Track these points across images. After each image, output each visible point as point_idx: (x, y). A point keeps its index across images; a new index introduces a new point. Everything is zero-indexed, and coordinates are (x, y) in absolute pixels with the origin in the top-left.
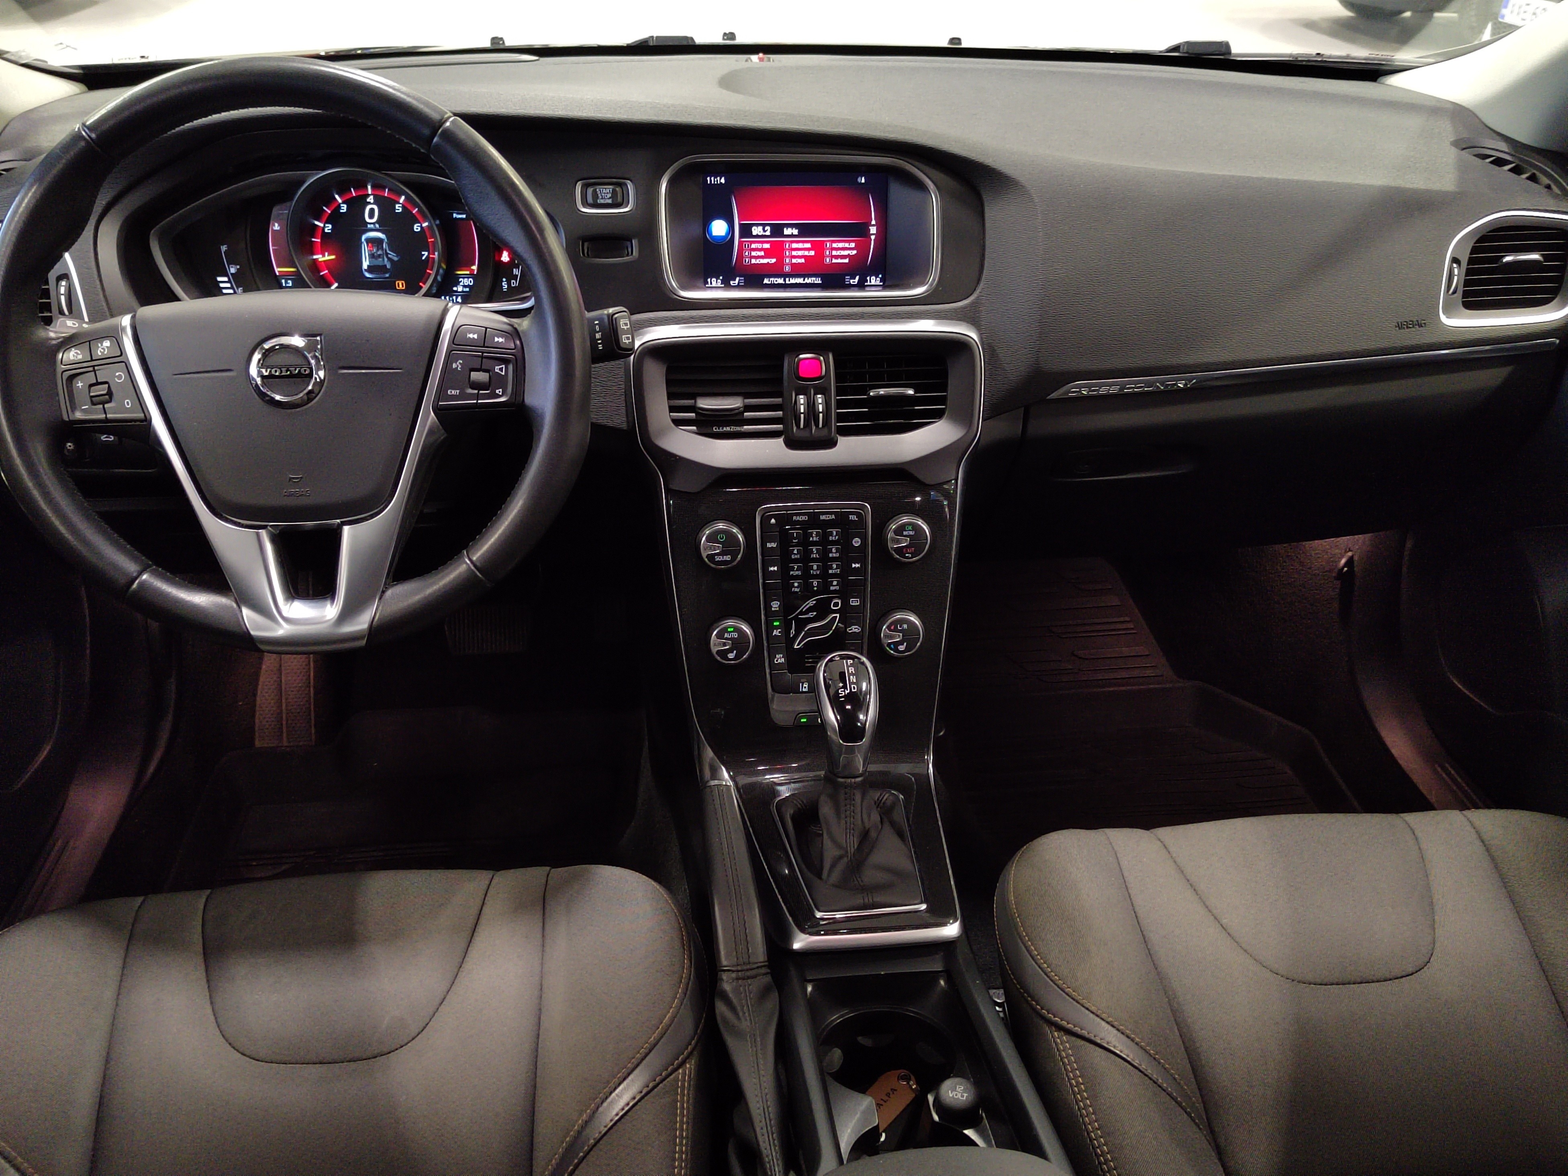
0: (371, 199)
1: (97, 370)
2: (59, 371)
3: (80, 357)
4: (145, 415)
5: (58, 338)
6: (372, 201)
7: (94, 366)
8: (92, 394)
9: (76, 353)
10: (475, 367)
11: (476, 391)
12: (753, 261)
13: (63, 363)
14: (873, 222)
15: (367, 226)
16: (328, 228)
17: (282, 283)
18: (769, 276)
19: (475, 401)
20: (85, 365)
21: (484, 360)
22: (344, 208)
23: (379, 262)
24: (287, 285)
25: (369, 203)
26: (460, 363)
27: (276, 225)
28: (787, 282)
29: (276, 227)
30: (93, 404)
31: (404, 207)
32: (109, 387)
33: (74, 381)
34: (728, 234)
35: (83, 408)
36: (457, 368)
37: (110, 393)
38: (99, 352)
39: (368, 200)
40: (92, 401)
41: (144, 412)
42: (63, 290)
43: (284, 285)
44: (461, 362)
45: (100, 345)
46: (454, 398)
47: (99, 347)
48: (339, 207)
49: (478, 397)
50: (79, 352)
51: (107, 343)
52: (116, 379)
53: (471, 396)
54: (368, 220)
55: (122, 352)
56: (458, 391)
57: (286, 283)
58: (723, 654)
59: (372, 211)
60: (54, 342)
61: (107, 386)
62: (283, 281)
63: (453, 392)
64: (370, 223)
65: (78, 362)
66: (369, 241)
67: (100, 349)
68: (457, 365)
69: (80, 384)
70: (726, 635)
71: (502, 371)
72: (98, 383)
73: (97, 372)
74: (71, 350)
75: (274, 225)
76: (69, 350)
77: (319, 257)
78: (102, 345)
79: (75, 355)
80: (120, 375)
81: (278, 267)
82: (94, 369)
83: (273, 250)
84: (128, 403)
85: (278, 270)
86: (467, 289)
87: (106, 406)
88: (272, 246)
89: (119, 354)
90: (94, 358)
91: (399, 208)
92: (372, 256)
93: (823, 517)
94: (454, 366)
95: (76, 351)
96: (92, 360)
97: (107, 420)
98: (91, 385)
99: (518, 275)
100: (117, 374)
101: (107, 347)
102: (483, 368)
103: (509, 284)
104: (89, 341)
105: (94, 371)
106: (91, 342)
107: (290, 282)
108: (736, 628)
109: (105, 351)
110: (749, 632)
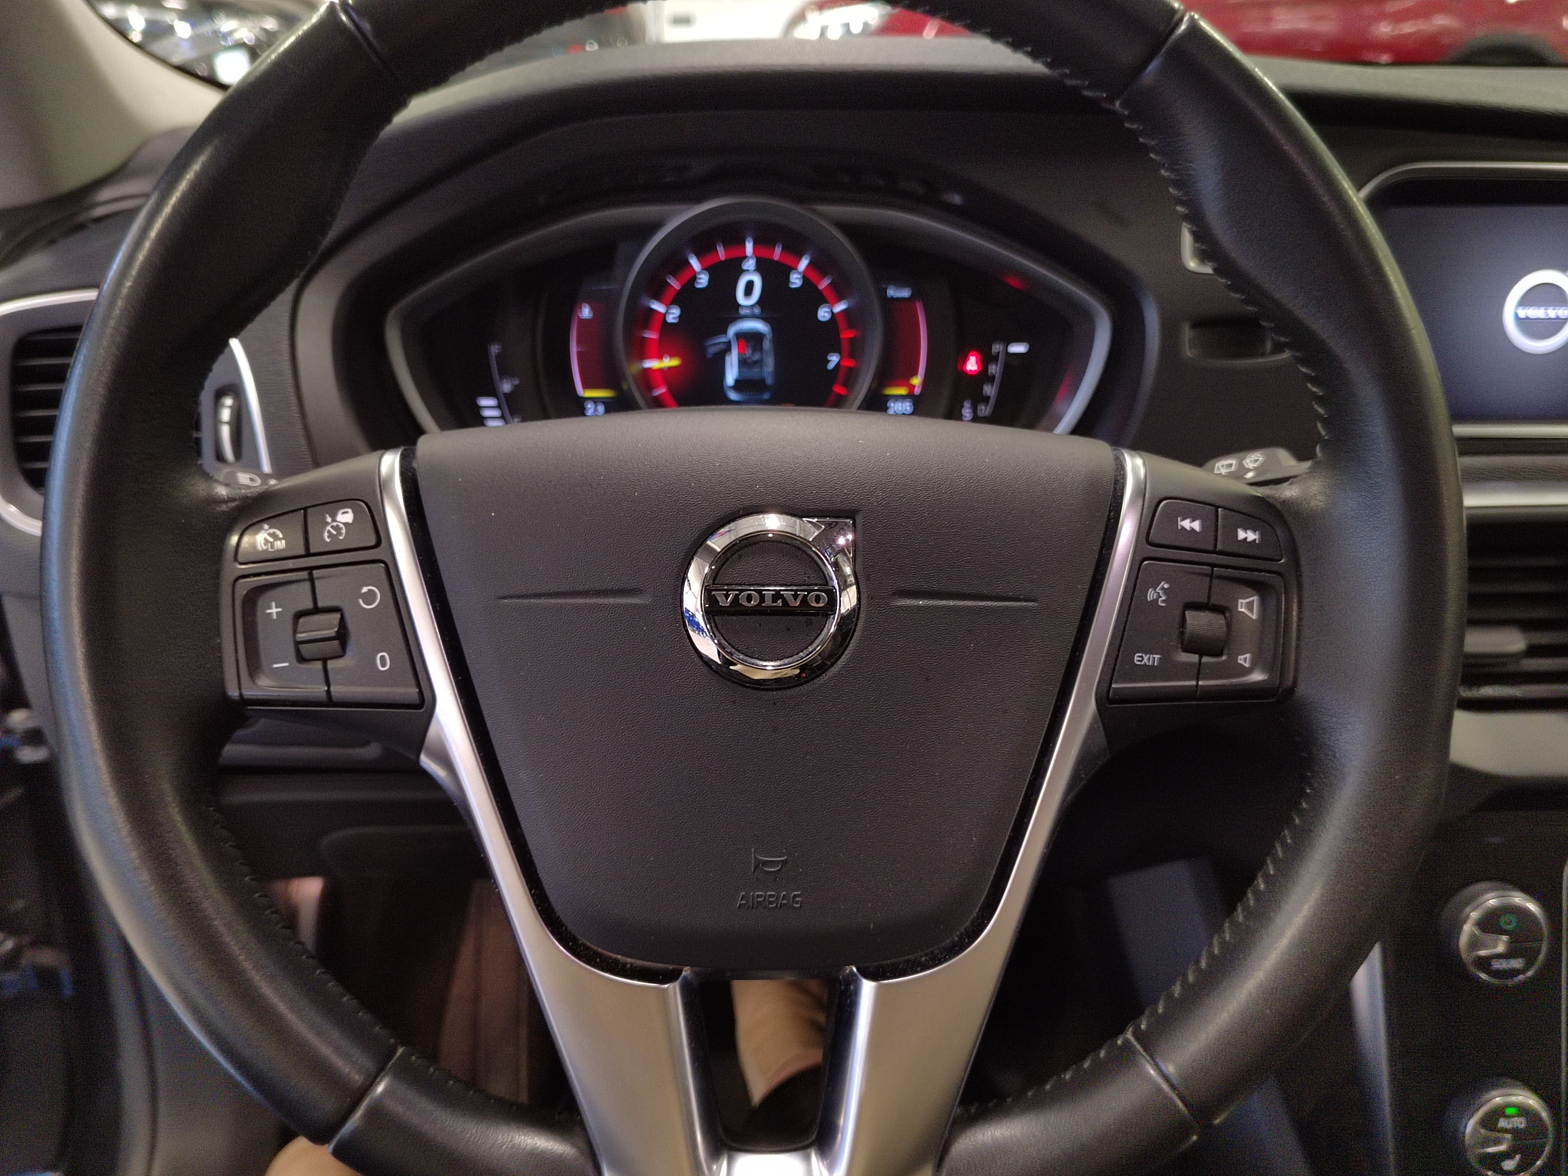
0: (750, 264)
1: (319, 578)
2: (228, 577)
3: (281, 545)
4: (421, 693)
5: (232, 500)
6: (751, 267)
7: (310, 569)
8: (301, 636)
9: (272, 535)
10: (1196, 600)
11: (1194, 658)
13: (240, 559)
15: (739, 311)
16: (673, 315)
17: (586, 408)
19: (1194, 683)
20: (290, 564)
21: (1216, 582)
22: (703, 280)
23: (754, 373)
24: (596, 412)
25: (747, 271)
26: (1163, 588)
27: (586, 309)
29: (586, 312)
30: (301, 659)
31: (805, 278)
32: (342, 620)
33: (261, 602)
35: (277, 667)
36: (1157, 600)
37: (342, 636)
38: (326, 534)
39: (745, 266)
40: (298, 652)
41: (419, 685)
42: (226, 415)
43: (591, 413)
44: (1166, 586)
45: (329, 520)
46: (1147, 672)
47: (328, 523)
48: (694, 278)
49: (1199, 672)
50: (278, 533)
51: (346, 517)
52: (361, 603)
53: (1183, 671)
54: (741, 300)
55: (381, 537)
56: (1157, 656)
57: (596, 408)
59: (750, 286)
60: (224, 507)
61: (338, 616)
62: (591, 405)
63: (1146, 658)
64: (746, 307)
65: (278, 556)
66: (740, 336)
67: (329, 528)
68: (1157, 594)
69: (274, 610)
71: (1252, 611)
72: (316, 610)
73: (317, 583)
74: (262, 529)
75: (582, 310)
76: (256, 527)
77: (653, 364)
78: (334, 520)
79: (271, 540)
80: (370, 591)
81: (586, 385)
82: (311, 574)
83: (579, 353)
84: (383, 664)
85: (583, 394)
87: (331, 664)
88: (577, 345)
89: (373, 542)
90: (312, 551)
91: (796, 280)
92: (743, 363)
94: (1151, 595)
95: (271, 531)
96: (308, 554)
97: (330, 701)
98: (299, 615)
100: (365, 590)
101: (345, 524)
102: (1213, 601)
104: (305, 509)
105: (312, 580)
106: (309, 511)
107: (602, 406)
108: (1524, 1111)
109: (340, 534)
110: (1544, 1115)
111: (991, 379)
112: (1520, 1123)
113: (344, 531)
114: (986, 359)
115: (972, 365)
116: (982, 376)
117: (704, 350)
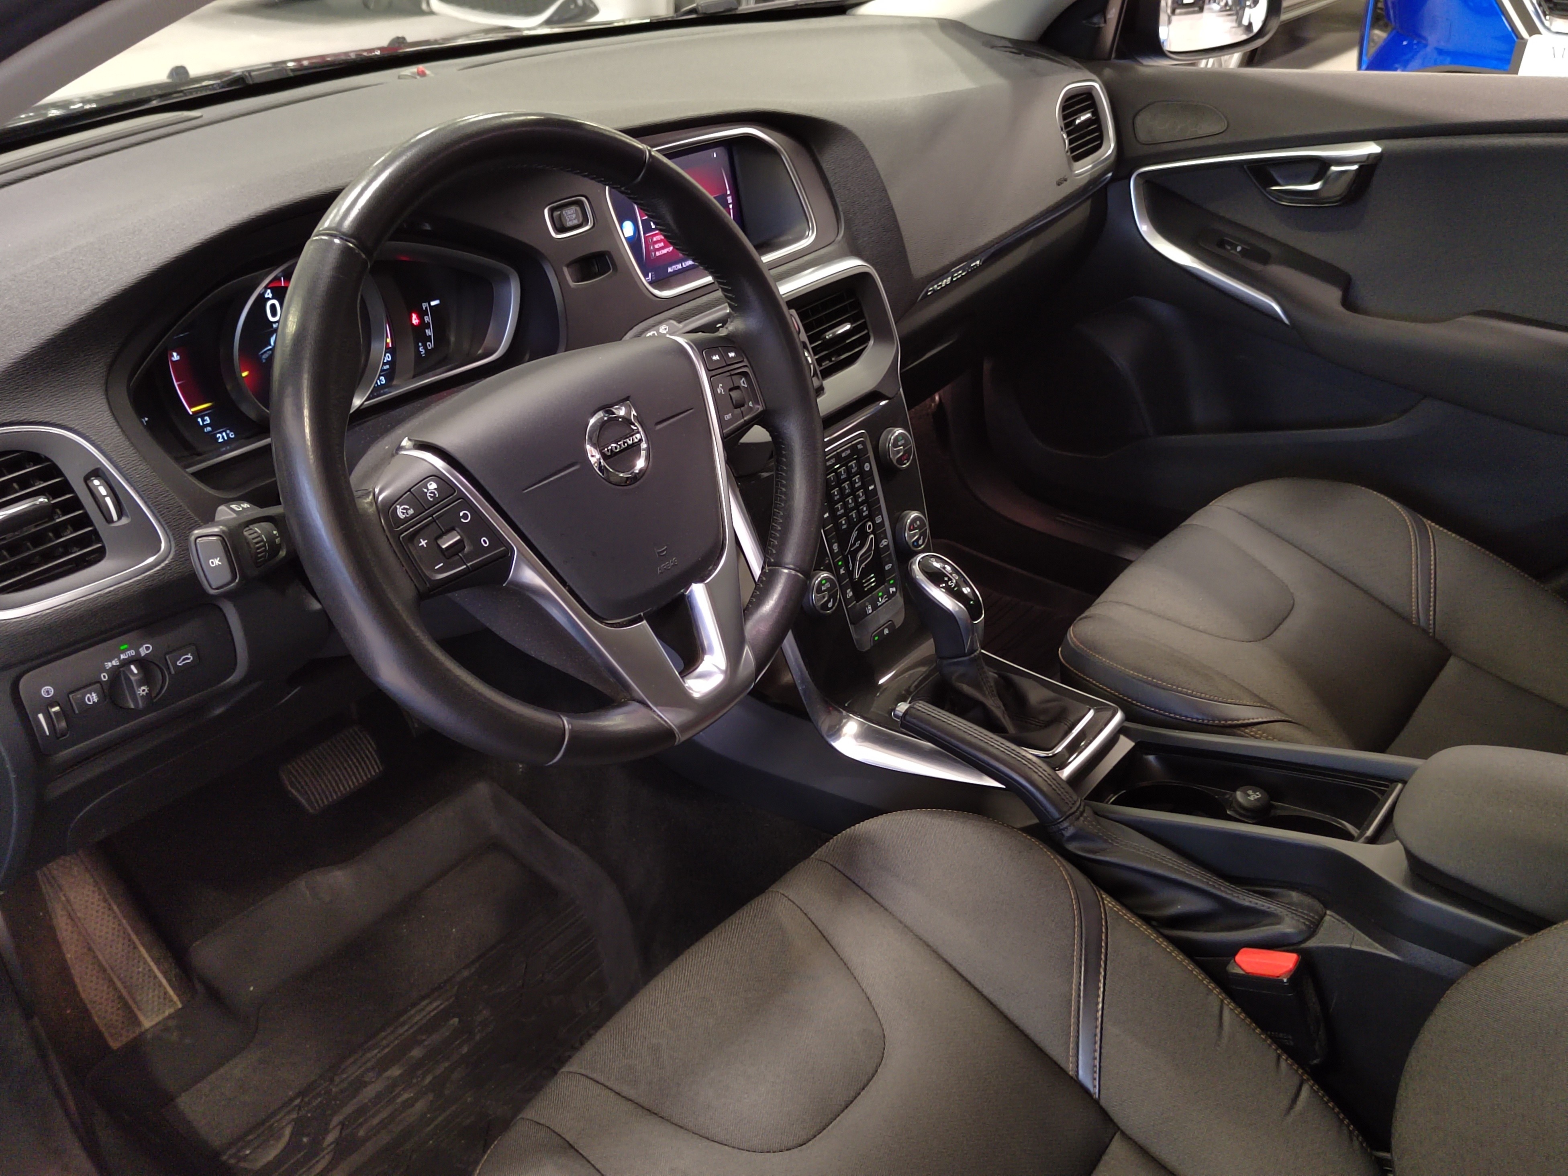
0: (269, 294)
1: (436, 518)
3: (411, 511)
4: (506, 548)
6: (270, 296)
7: (431, 516)
8: (444, 546)
9: (404, 509)
10: (731, 387)
11: (739, 410)
12: (658, 254)
13: (394, 526)
14: (729, 192)
15: (272, 327)
17: (199, 422)
18: (671, 265)
19: (743, 420)
20: (420, 518)
21: (733, 377)
24: (205, 423)
25: (269, 299)
26: (721, 387)
27: (175, 354)
28: (684, 266)
29: (176, 357)
30: (446, 558)
32: (457, 532)
33: (415, 542)
34: (634, 233)
35: (436, 568)
37: (461, 539)
38: (429, 498)
39: (266, 296)
40: (444, 556)
41: (504, 545)
43: (201, 424)
44: (721, 385)
45: (426, 490)
46: (730, 422)
47: (426, 493)
50: (407, 507)
51: (433, 486)
52: (462, 520)
54: (272, 319)
55: (454, 489)
56: (730, 415)
57: (203, 420)
58: (825, 606)
59: (273, 307)
61: (454, 532)
62: (199, 420)
63: (727, 416)
64: (276, 322)
65: (410, 518)
67: (428, 494)
68: (720, 390)
69: (423, 543)
70: (823, 588)
72: (444, 532)
73: (438, 522)
74: (397, 508)
75: (173, 356)
76: (392, 509)
78: (428, 490)
79: (405, 511)
80: (464, 513)
81: (191, 407)
82: (433, 518)
83: (179, 385)
84: (484, 541)
85: (191, 411)
86: (387, 367)
87: (462, 554)
88: (177, 381)
89: (452, 491)
90: (427, 507)
93: (843, 455)
95: (402, 507)
96: (425, 509)
97: (469, 571)
98: (437, 538)
99: (430, 336)
100: (461, 514)
101: (435, 489)
103: (425, 348)
104: (411, 491)
105: (434, 521)
106: (414, 491)
107: (207, 418)
108: (826, 579)
109: (435, 495)
110: (832, 577)
111: (427, 326)
112: (828, 585)
113: (436, 492)
114: (421, 314)
115: (415, 320)
116: (423, 325)
117: (260, 358)
